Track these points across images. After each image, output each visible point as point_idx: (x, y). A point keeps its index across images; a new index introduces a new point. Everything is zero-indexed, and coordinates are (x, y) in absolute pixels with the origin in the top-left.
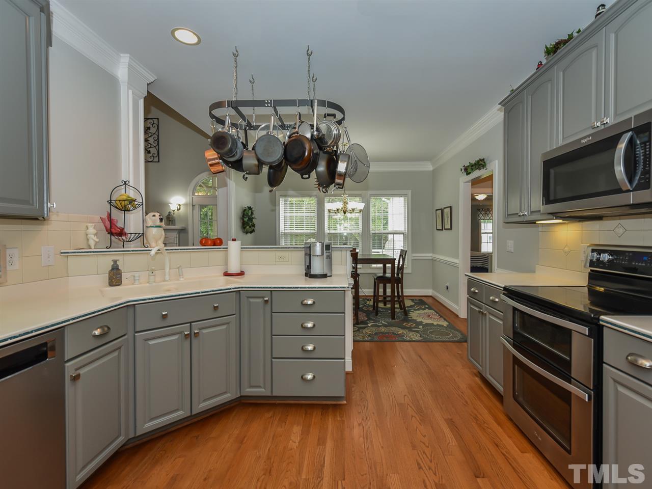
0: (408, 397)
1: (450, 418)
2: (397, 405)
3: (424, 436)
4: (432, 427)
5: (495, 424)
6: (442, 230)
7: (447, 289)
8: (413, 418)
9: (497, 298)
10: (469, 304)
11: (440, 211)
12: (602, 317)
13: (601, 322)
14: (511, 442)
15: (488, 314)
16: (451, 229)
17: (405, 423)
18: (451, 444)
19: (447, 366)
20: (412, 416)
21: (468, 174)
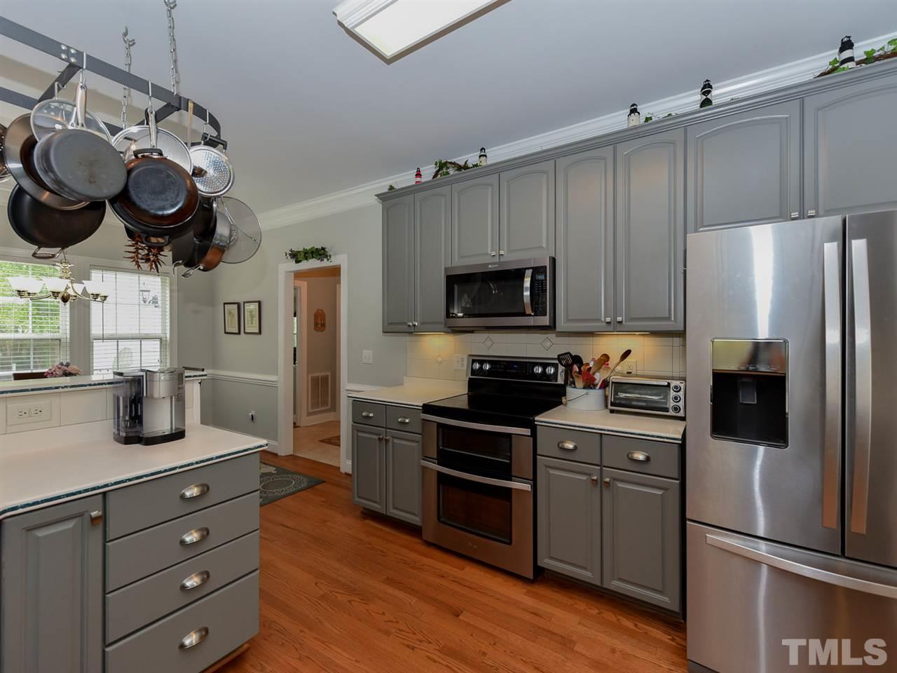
0: (322, 583)
1: (384, 577)
2: (319, 602)
3: (384, 614)
4: (380, 599)
5: (424, 558)
6: (239, 333)
7: (252, 419)
8: (353, 603)
9: (407, 418)
10: (355, 432)
11: (236, 305)
12: (536, 418)
13: (536, 423)
14: (448, 566)
15: (391, 439)
16: (260, 332)
17: (350, 615)
18: (412, 603)
19: (326, 522)
20: (350, 602)
21: (297, 262)
